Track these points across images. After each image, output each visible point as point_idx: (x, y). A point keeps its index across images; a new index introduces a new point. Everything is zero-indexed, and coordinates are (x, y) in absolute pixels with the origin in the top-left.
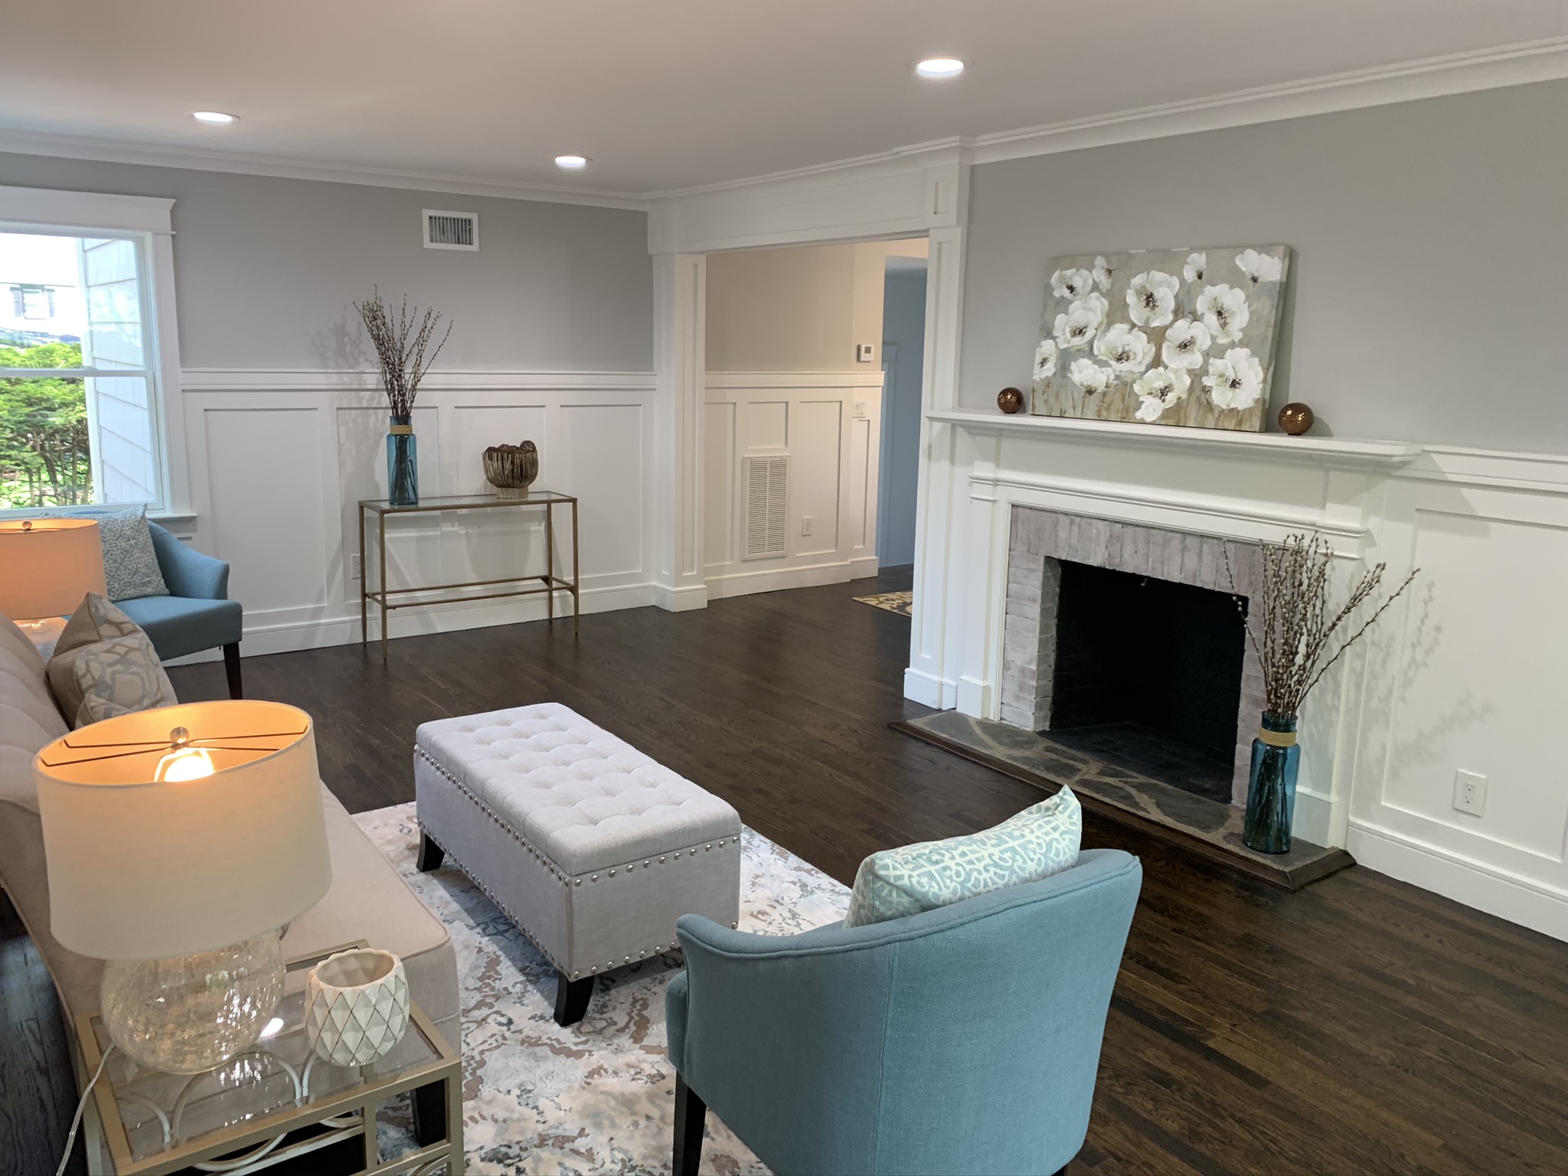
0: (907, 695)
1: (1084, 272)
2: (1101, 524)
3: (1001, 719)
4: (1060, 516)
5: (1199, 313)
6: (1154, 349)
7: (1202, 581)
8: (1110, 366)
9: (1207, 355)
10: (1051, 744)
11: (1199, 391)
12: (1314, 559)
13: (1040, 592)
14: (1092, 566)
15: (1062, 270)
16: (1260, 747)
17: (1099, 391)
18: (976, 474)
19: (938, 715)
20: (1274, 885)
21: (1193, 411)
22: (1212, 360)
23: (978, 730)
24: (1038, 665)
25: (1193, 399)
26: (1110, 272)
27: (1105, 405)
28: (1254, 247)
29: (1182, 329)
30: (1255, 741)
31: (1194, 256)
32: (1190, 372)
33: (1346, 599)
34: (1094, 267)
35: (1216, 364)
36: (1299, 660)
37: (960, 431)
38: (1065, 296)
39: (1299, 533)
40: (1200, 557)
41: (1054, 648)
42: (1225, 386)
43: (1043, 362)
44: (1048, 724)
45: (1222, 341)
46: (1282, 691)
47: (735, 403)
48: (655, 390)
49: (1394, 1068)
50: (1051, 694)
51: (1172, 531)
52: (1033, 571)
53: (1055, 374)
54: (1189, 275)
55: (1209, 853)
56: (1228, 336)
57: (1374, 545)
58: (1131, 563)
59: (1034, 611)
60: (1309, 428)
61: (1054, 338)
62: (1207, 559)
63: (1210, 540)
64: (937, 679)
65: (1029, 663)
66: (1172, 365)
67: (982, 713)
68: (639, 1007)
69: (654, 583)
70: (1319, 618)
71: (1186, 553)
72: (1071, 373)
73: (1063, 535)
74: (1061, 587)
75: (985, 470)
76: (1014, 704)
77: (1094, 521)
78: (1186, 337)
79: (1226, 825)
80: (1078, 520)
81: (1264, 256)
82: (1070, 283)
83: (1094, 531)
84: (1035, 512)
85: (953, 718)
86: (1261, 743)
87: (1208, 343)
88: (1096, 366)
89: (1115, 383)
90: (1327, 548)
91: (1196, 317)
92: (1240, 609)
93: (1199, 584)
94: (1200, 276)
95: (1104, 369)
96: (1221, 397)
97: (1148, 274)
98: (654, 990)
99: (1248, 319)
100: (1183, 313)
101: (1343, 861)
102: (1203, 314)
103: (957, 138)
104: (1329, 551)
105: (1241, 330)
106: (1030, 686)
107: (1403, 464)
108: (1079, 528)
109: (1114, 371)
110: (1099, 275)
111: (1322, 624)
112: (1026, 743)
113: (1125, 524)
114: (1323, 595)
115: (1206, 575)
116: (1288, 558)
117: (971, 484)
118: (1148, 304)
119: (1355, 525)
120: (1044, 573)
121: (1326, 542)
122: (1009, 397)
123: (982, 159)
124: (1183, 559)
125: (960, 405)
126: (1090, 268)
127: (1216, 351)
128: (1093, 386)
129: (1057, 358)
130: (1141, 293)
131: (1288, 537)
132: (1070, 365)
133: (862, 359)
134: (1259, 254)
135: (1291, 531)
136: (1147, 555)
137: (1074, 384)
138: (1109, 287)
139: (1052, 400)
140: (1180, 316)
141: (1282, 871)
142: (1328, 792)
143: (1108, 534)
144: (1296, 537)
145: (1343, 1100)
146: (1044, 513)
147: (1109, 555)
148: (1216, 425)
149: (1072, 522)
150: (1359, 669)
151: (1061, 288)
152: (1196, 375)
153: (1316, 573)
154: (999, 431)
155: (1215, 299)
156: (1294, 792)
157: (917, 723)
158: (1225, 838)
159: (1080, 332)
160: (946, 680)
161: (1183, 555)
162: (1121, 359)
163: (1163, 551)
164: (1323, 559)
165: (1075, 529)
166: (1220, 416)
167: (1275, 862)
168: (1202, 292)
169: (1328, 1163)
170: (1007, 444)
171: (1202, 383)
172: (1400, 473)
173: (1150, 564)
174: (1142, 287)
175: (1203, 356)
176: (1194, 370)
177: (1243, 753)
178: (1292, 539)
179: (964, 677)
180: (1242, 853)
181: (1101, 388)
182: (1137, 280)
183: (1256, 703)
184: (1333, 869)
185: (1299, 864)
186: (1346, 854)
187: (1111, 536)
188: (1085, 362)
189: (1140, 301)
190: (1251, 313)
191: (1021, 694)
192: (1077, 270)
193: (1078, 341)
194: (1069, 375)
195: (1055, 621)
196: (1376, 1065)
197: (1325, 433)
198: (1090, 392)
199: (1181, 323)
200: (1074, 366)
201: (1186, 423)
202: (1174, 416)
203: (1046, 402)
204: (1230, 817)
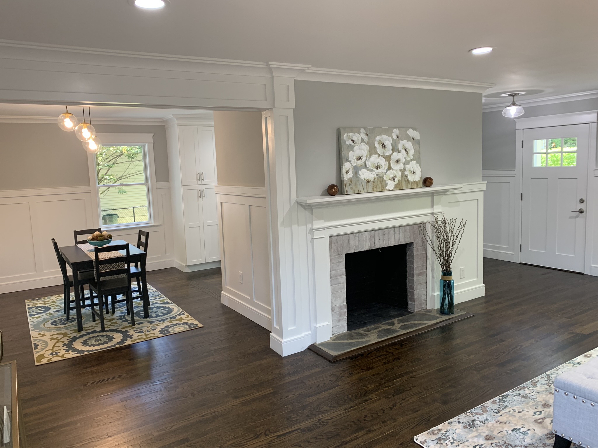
1: (357, 135)
3: (333, 334)
4: (350, 235)
5: (400, 150)
6: (388, 164)
7: (401, 242)
8: (374, 171)
9: (404, 164)
10: (359, 330)
11: (404, 177)
13: (345, 270)
14: (365, 251)
15: (347, 133)
17: (372, 181)
18: (315, 227)
21: (404, 184)
22: (406, 166)
25: (403, 180)
26: (367, 135)
27: (375, 186)
28: (412, 128)
29: (395, 156)
31: (395, 130)
32: (401, 170)
34: (361, 133)
35: (408, 167)
38: (351, 144)
40: (399, 234)
42: (411, 174)
43: (347, 172)
45: (408, 159)
52: (341, 262)
53: (353, 176)
54: (395, 137)
56: (409, 157)
61: (350, 162)
62: (401, 234)
63: (402, 227)
65: (343, 302)
66: (394, 168)
71: (395, 234)
72: (360, 175)
73: (352, 242)
75: (320, 224)
76: (338, 324)
77: (363, 233)
78: (397, 158)
80: (357, 234)
81: (414, 131)
82: (352, 139)
83: (364, 237)
84: (339, 237)
87: (404, 160)
88: (369, 172)
89: (377, 177)
91: (399, 152)
93: (400, 244)
94: (398, 137)
95: (372, 172)
96: (411, 178)
97: (381, 136)
99: (414, 152)
100: (395, 150)
105: (413, 155)
106: (344, 312)
108: (358, 237)
109: (376, 173)
110: (363, 136)
113: (375, 230)
118: (383, 147)
120: (345, 261)
126: (359, 133)
127: (407, 163)
128: (369, 179)
129: (353, 170)
130: (380, 143)
132: (358, 172)
137: (361, 180)
138: (368, 141)
139: (354, 187)
143: (369, 236)
146: (343, 236)
147: (370, 244)
148: (411, 187)
149: (355, 236)
151: (349, 140)
152: (403, 171)
155: (404, 145)
159: (360, 158)
161: (394, 236)
162: (377, 168)
163: (388, 236)
166: (412, 184)
168: (399, 143)
171: (404, 174)
174: (380, 141)
182: (378, 138)
188: (364, 170)
189: (380, 146)
190: (414, 149)
191: (341, 318)
192: (354, 134)
193: (360, 162)
198: (368, 182)
199: (395, 154)
200: (360, 172)
201: (402, 188)
202: (398, 187)
203: (351, 188)
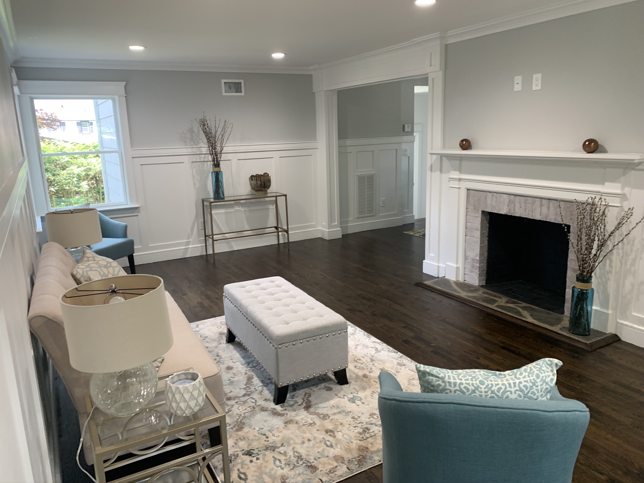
0: (424, 271)
2: (505, 196)
3: (464, 280)
4: (488, 193)
7: (550, 219)
10: (486, 291)
12: (600, 207)
13: (480, 226)
14: (502, 214)
16: (576, 290)
18: (451, 176)
19: (437, 279)
20: (583, 349)
23: (454, 286)
24: (480, 257)
30: (574, 287)
33: (616, 223)
36: (594, 252)
37: (444, 158)
39: (593, 196)
40: (548, 208)
41: (486, 250)
44: (485, 282)
46: (586, 265)
47: (351, 152)
48: (317, 148)
50: (486, 269)
51: (536, 198)
52: (477, 217)
55: (553, 335)
57: (627, 200)
58: (519, 211)
59: (478, 234)
60: (597, 149)
62: (552, 209)
63: (553, 201)
64: (437, 264)
65: (476, 256)
67: (456, 278)
68: (307, 396)
69: (320, 228)
70: (603, 233)
73: (489, 201)
74: (490, 224)
75: (455, 175)
77: (502, 194)
79: (562, 323)
84: (477, 192)
85: (444, 281)
86: (576, 288)
90: (606, 202)
92: (566, 230)
93: (548, 220)
98: (313, 389)
101: (615, 339)
103: (438, 33)
104: (606, 204)
106: (476, 266)
107: (639, 164)
108: (496, 198)
111: (604, 235)
112: (475, 290)
113: (516, 195)
114: (605, 223)
115: (551, 216)
116: (588, 208)
117: (449, 181)
119: (619, 191)
120: (481, 218)
121: (605, 200)
122: (464, 143)
123: (451, 41)
125: (444, 147)
131: (589, 198)
133: (406, 130)
135: (590, 196)
136: (526, 208)
141: (586, 343)
142: (608, 309)
144: (592, 198)
146: (481, 192)
147: (509, 209)
149: (493, 195)
153: (601, 213)
154: (460, 158)
156: (592, 309)
157: (428, 283)
158: (561, 329)
160: (440, 265)
161: (541, 208)
164: (605, 207)
165: (494, 198)
167: (583, 339)
170: (464, 163)
172: (638, 167)
173: (527, 212)
177: (569, 292)
178: (590, 199)
179: (448, 263)
180: (568, 335)
183: (574, 270)
184: (609, 342)
185: (594, 340)
186: (616, 335)
187: (510, 201)
195: (487, 238)
197: (604, 151)
204: (563, 320)
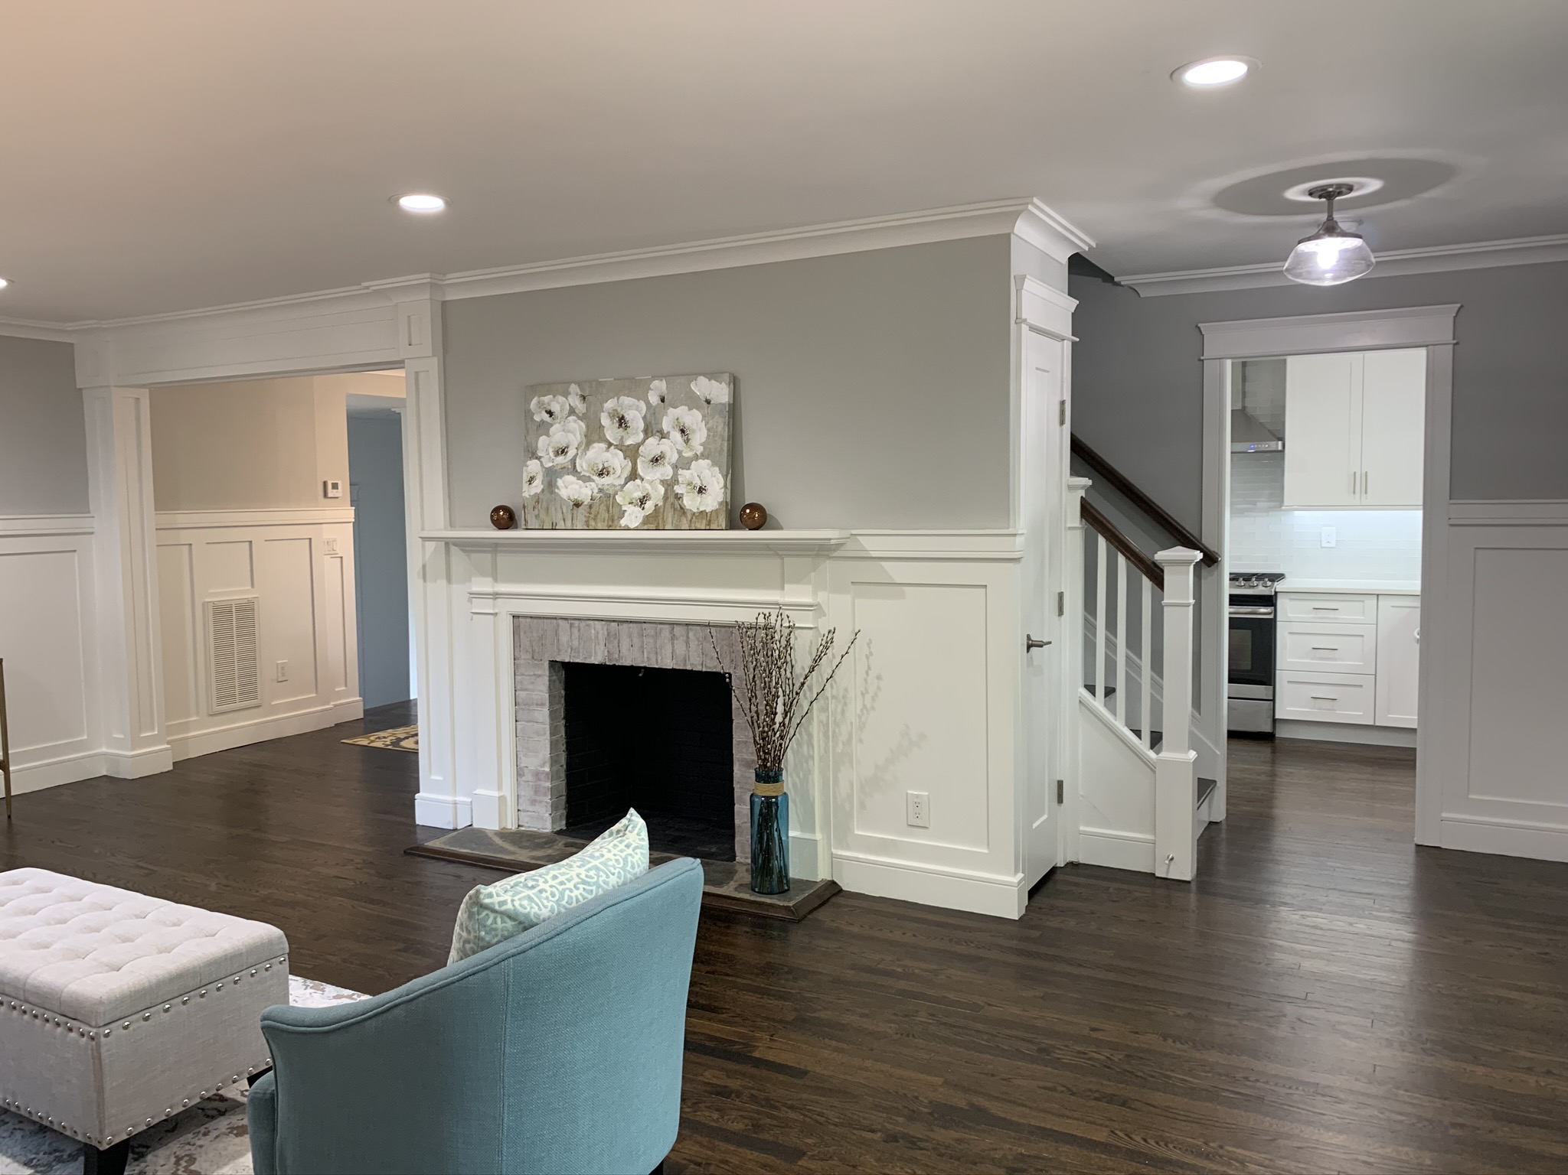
0: (418, 822)
1: (561, 399)
2: (598, 624)
3: (519, 826)
4: (560, 621)
5: (665, 432)
6: (630, 464)
7: (692, 664)
8: (593, 481)
9: (675, 467)
10: (570, 840)
11: (673, 498)
12: (781, 631)
13: (547, 695)
14: (594, 664)
15: (539, 397)
16: (757, 800)
17: (586, 503)
18: (475, 589)
19: (455, 833)
20: (783, 920)
21: (669, 516)
22: (680, 471)
23: (497, 840)
24: (552, 766)
25: (668, 505)
26: (584, 398)
27: (592, 516)
28: (704, 375)
29: (652, 447)
30: (752, 795)
31: (656, 383)
32: (663, 482)
33: (809, 662)
34: (569, 393)
35: (684, 475)
36: (779, 719)
37: (453, 549)
38: (545, 420)
39: (766, 612)
40: (687, 643)
41: (564, 748)
42: (693, 492)
43: (531, 480)
44: (564, 822)
45: (688, 454)
46: (769, 746)
47: (191, 544)
48: (92, 533)
49: (899, 1036)
50: (564, 793)
51: (661, 623)
52: (539, 676)
53: (543, 490)
54: (654, 399)
55: (725, 905)
56: (692, 450)
57: (825, 615)
58: (629, 657)
59: (543, 715)
60: (765, 522)
61: (539, 458)
62: (693, 644)
63: (695, 627)
64: (450, 798)
65: (543, 765)
66: (647, 478)
67: (500, 822)
68: (184, 1164)
69: (104, 750)
70: (790, 681)
71: (675, 642)
72: (558, 488)
73: (564, 638)
74: (566, 689)
75: (484, 585)
76: (530, 808)
77: (591, 622)
78: (656, 452)
79: (735, 878)
80: (577, 622)
81: (713, 382)
82: (548, 408)
83: (593, 631)
84: (535, 621)
85: (471, 834)
86: (757, 796)
87: (676, 457)
88: (580, 482)
89: (599, 495)
90: (789, 622)
91: (663, 435)
92: (727, 680)
93: (689, 668)
94: (663, 400)
95: (588, 484)
96: (691, 502)
97: (618, 399)
99: (706, 435)
100: (652, 432)
101: (832, 891)
102: (668, 432)
103: (427, 275)
104: (791, 624)
105: (701, 445)
106: (544, 788)
107: (839, 546)
108: (579, 631)
109: (597, 486)
110: (575, 401)
111: (793, 685)
112: (546, 843)
113: (619, 622)
114: (791, 661)
115: (695, 658)
116: (763, 633)
117: (470, 600)
118: (620, 425)
119: (808, 600)
120: (549, 677)
121: (788, 617)
122: (501, 513)
123: (452, 296)
124: (673, 647)
125: (452, 525)
126: (566, 394)
127: (683, 464)
128: (580, 499)
129: (544, 476)
130: (613, 416)
131: (759, 614)
132: (556, 481)
133: (329, 496)
134: (709, 380)
135: (761, 611)
136: (642, 647)
137: (562, 499)
138: (584, 411)
139: (543, 515)
140: (650, 435)
141: (787, 907)
142: (813, 830)
143: (606, 633)
144: (765, 615)
145: (866, 1069)
146: (545, 621)
147: (608, 652)
148: (690, 526)
149: (572, 626)
150: (825, 721)
151: (540, 412)
152: (669, 484)
153: (784, 643)
154: (495, 547)
155: (677, 419)
156: (788, 837)
157: (431, 844)
158: (736, 889)
159: (563, 451)
160: (458, 799)
161: (673, 644)
162: (602, 474)
163: (656, 642)
164: (788, 631)
165: (575, 631)
166: (692, 518)
167: (780, 900)
168: (666, 414)
169: (864, 1118)
170: (503, 559)
171: (674, 491)
172: (835, 554)
173: (645, 656)
174: (614, 410)
175: (673, 468)
176: (667, 480)
177: (742, 812)
178: (762, 616)
179: (477, 791)
180: (752, 898)
181: (587, 501)
182: (609, 405)
183: (748, 764)
184: (826, 898)
185: (799, 898)
186: (833, 883)
187: (608, 634)
188: (570, 478)
189: (613, 423)
190: (708, 430)
191: (538, 798)
192: (554, 397)
193: (561, 459)
194: (556, 490)
195: (563, 722)
196: (885, 1037)
197: (777, 527)
198: (577, 505)
199: (651, 441)
200: (560, 482)
201: (664, 526)
202: (653, 521)
203: (537, 516)
204: (736, 872)
